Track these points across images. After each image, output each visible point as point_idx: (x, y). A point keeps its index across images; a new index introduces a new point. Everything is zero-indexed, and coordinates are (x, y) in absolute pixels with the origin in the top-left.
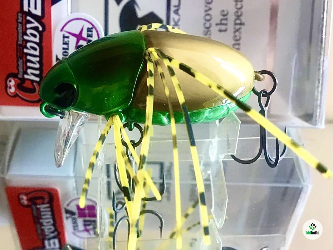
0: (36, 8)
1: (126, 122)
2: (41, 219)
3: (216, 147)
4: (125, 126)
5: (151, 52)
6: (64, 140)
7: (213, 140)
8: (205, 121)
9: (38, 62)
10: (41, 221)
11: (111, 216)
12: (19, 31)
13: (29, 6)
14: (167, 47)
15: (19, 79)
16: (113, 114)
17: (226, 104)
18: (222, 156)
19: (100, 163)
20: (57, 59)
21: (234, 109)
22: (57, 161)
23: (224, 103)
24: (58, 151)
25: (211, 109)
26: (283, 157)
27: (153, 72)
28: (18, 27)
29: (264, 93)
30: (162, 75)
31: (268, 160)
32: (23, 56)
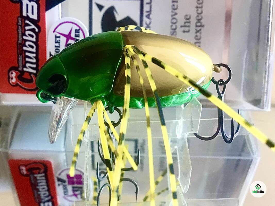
0: (33, 13)
1: (107, 107)
2: (38, 186)
3: (182, 127)
4: (106, 109)
5: (128, 49)
6: (56, 121)
7: (179, 121)
8: (173, 105)
9: (35, 57)
10: (38, 187)
11: (95, 183)
12: (19, 32)
13: (27, 12)
14: (142, 45)
15: (20, 71)
16: (97, 99)
17: (190, 91)
18: (187, 134)
19: (86, 140)
20: (51, 55)
21: (197, 95)
22: (51, 138)
23: (188, 90)
24: (51, 130)
25: (177, 96)
26: (237, 134)
27: (130, 65)
28: (18, 29)
29: (222, 82)
30: (138, 68)
31: (224, 137)
32: (22, 53)
